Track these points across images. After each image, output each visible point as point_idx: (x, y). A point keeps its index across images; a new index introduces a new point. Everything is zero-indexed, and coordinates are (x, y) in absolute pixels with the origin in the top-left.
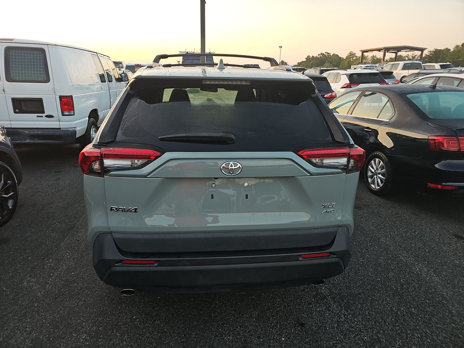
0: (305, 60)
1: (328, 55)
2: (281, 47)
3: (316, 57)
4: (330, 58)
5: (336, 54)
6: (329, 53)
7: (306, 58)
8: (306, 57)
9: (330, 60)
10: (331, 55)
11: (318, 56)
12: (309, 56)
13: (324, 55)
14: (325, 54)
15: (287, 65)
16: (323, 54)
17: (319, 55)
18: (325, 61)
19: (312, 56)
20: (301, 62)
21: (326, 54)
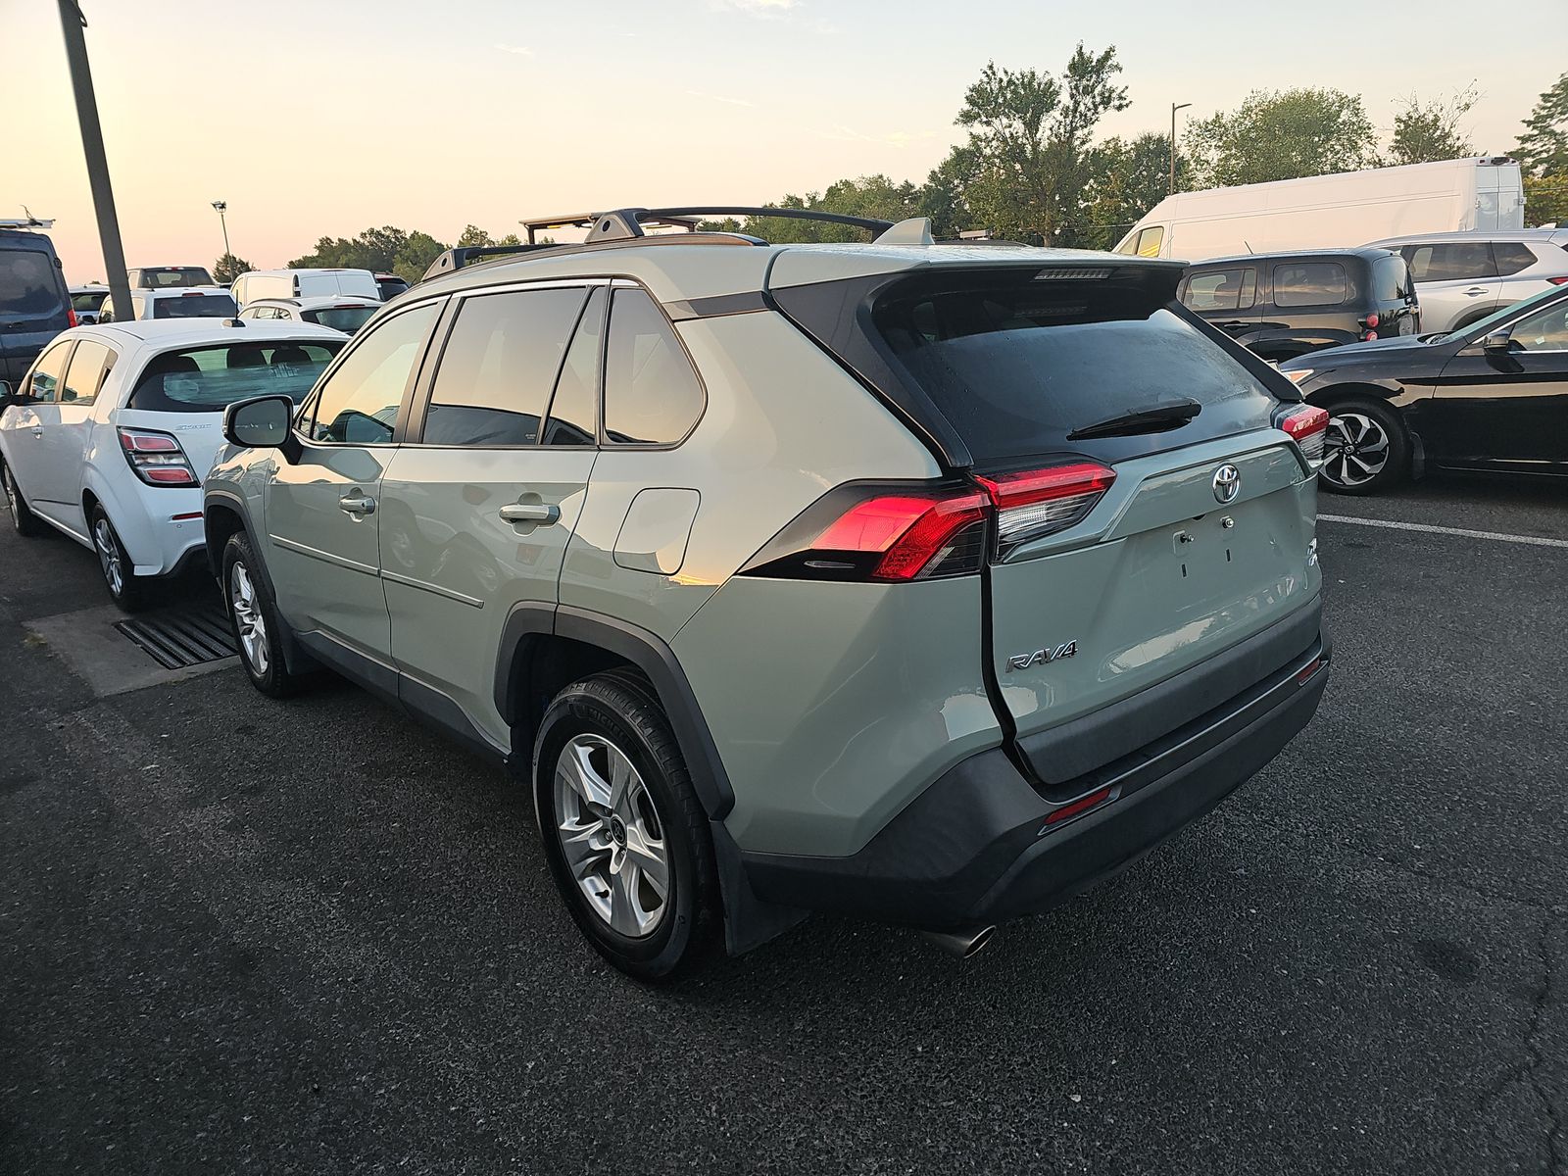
0: (316, 253)
1: (396, 238)
2: (223, 206)
3: (354, 241)
4: (407, 246)
5: (421, 232)
6: (397, 230)
7: (316, 247)
8: (318, 244)
9: (407, 253)
10: (408, 237)
11: (362, 241)
12: (328, 239)
13: (383, 236)
14: (383, 233)
15: (249, 270)
16: (379, 233)
17: (363, 235)
18: (392, 255)
19: (339, 240)
20: (299, 261)
21: (388, 233)
